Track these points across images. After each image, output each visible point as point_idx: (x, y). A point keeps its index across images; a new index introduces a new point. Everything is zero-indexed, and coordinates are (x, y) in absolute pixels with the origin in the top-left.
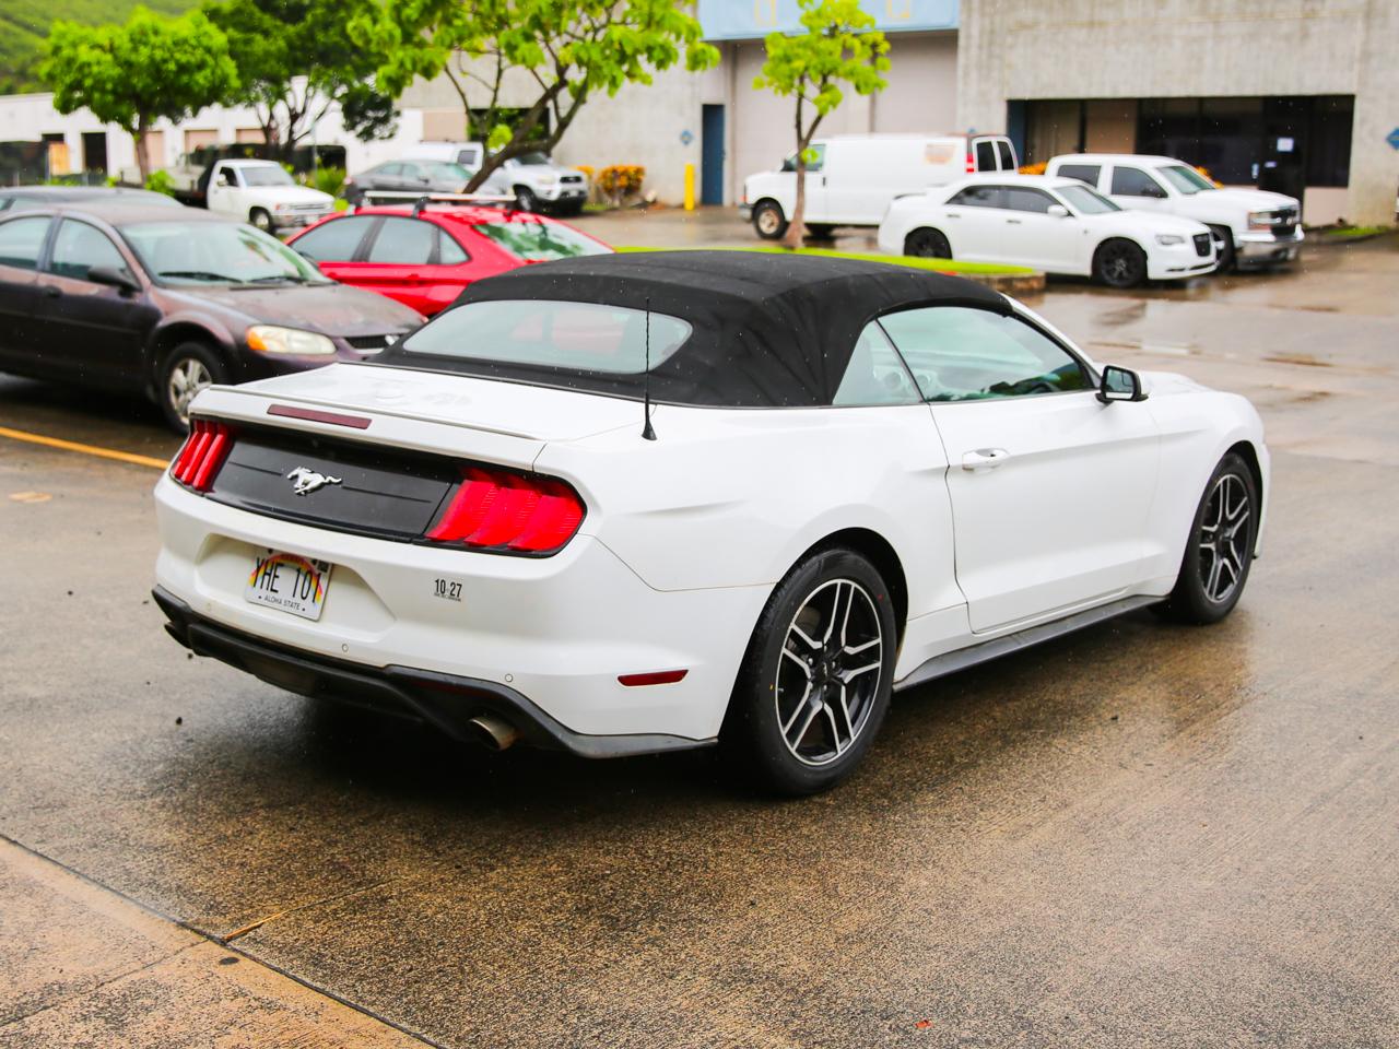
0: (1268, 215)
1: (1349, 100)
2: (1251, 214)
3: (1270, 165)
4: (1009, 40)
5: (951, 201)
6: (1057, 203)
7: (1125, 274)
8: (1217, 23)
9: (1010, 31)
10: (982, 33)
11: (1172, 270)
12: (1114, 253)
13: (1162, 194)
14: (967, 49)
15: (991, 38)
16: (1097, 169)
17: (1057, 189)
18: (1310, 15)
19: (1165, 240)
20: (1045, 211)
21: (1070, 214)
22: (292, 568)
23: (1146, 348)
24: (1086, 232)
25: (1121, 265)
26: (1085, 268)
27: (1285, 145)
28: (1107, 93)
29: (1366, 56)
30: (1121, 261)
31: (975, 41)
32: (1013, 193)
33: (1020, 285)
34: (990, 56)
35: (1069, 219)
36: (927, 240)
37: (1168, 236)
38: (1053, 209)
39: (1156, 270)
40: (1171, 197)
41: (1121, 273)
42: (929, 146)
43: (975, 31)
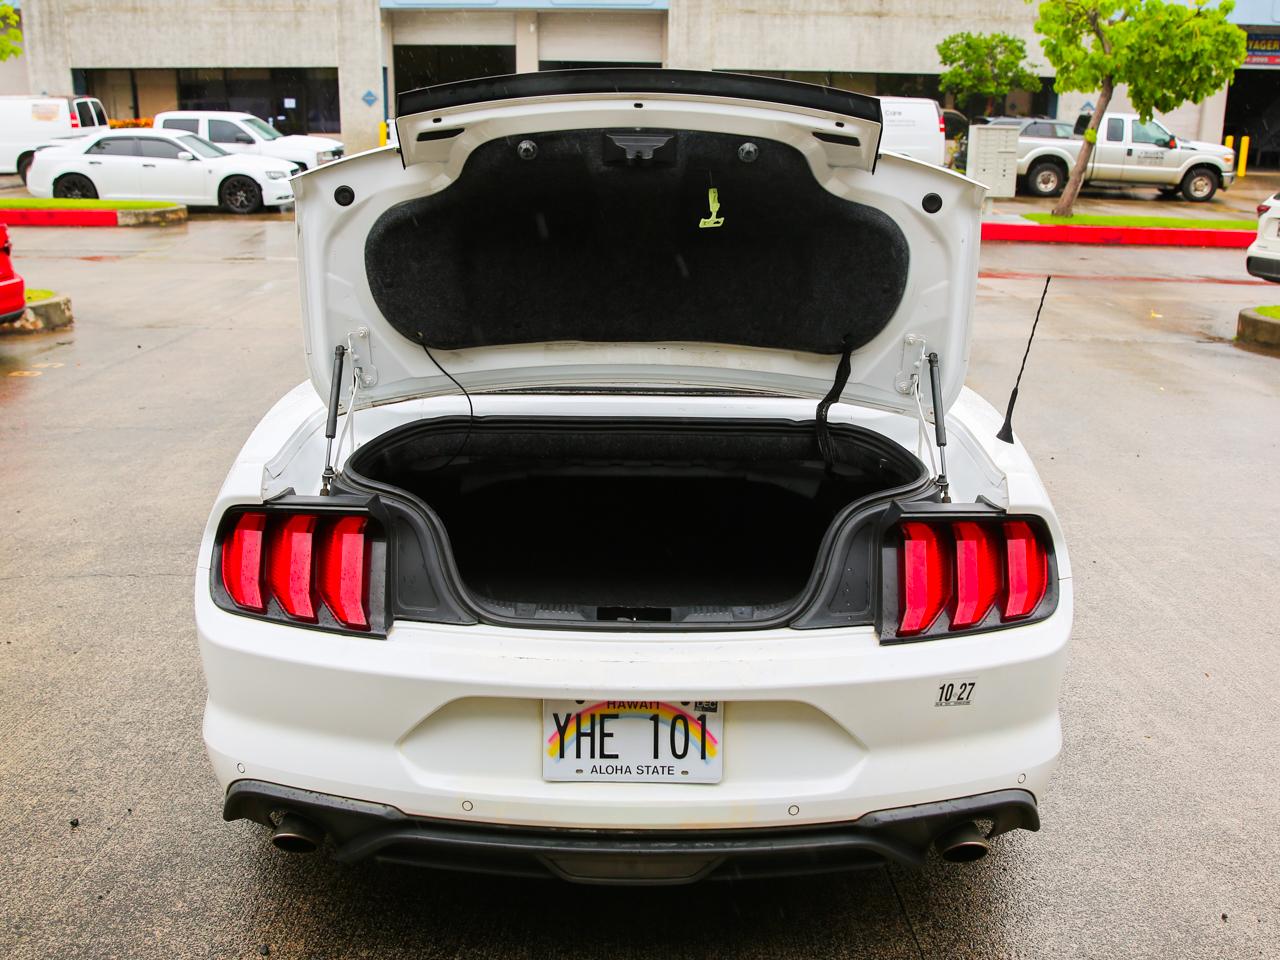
0: (330, 154)
1: (335, 70)
2: (318, 154)
3: (281, 118)
4: (67, 20)
5: (88, 152)
6: (185, 150)
7: (246, 203)
8: (233, 12)
9: (67, 13)
10: (41, 14)
11: (280, 198)
12: (235, 186)
13: (251, 141)
14: (31, 25)
15: (50, 18)
16: (196, 121)
17: (178, 138)
18: (301, 9)
19: (272, 175)
20: (176, 157)
21: (194, 158)
22: (643, 717)
23: (269, 258)
24: (210, 172)
25: (241, 196)
26: (212, 200)
27: (290, 103)
28: (154, 64)
29: (342, 40)
30: (242, 193)
31: (36, 20)
32: (143, 142)
33: (171, 216)
34: (52, 33)
35: (195, 162)
36: (74, 184)
37: (274, 172)
38: (181, 154)
39: (269, 200)
40: (257, 143)
41: (242, 201)
42: (35, 105)
43: (35, 12)
